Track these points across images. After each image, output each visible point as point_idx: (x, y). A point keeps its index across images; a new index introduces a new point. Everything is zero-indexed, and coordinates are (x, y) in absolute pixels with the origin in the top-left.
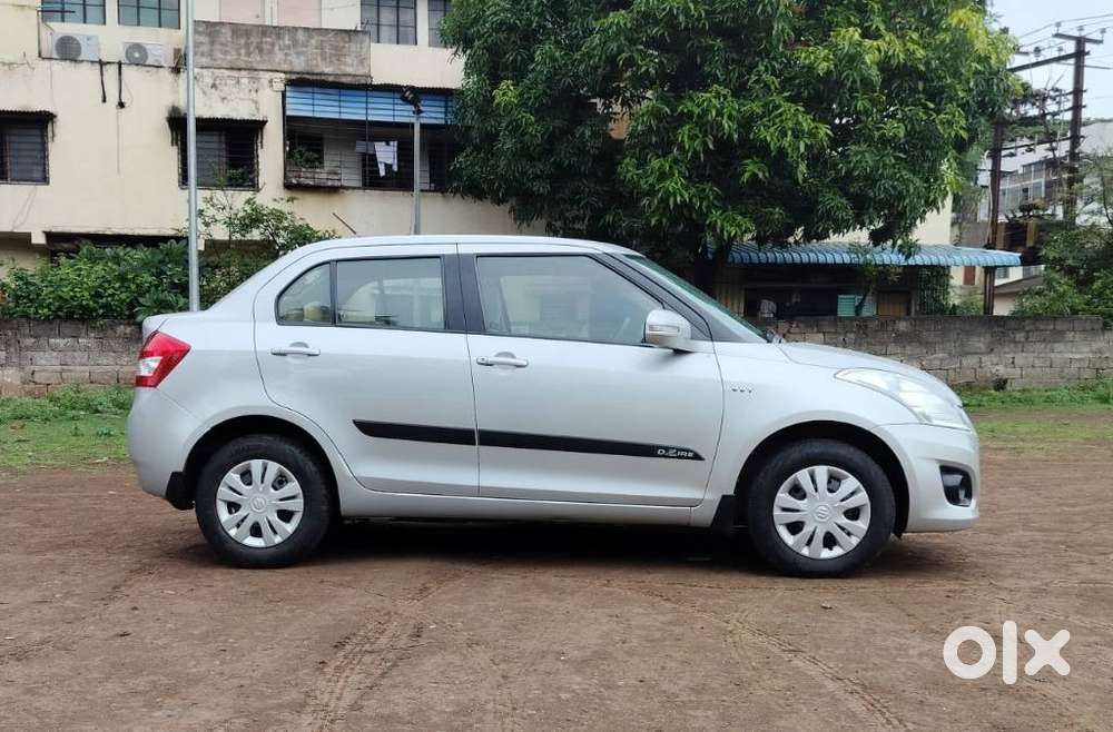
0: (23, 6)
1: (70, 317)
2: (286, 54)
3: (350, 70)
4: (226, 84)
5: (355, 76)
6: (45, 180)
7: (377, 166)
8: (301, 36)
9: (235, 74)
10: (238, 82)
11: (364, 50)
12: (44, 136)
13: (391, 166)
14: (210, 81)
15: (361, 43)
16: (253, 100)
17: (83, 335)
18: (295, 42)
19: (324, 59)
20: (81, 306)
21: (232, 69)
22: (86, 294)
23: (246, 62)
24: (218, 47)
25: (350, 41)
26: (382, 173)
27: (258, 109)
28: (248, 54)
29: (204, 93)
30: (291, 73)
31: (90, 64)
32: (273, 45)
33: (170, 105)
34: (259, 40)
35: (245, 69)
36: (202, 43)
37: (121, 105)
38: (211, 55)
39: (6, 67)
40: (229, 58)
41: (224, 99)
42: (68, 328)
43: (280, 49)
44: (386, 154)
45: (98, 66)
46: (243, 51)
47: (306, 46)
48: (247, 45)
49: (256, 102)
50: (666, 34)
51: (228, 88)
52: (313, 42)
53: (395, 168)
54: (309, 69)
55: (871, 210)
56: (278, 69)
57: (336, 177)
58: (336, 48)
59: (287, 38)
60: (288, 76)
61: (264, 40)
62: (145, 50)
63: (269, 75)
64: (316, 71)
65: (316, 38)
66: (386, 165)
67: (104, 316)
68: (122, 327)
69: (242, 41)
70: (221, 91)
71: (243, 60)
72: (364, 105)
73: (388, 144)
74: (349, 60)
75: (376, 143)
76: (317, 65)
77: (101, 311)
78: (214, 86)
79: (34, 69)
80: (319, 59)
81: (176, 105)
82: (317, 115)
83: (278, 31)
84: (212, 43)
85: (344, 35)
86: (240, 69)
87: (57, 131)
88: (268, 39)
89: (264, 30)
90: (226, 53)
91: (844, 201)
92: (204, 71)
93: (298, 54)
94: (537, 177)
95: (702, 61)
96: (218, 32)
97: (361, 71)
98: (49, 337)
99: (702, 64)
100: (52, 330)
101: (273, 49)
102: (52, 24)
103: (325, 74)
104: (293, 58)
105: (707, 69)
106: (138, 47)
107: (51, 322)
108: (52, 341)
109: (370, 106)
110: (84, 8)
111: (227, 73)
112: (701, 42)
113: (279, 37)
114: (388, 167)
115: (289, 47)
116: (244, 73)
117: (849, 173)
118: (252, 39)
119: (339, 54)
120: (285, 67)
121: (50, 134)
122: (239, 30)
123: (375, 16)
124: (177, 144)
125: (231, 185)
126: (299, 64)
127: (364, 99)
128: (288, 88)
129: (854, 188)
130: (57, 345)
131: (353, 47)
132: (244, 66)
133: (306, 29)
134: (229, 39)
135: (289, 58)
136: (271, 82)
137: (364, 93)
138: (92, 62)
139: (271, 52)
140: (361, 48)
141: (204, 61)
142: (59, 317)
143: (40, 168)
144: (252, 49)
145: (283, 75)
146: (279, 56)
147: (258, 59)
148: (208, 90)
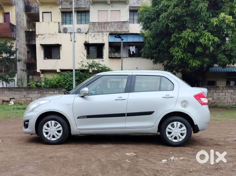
0: (55, 22)
1: (52, 87)
2: (110, 28)
3: (124, 30)
4: (96, 36)
5: (125, 32)
6: (59, 58)
7: (130, 52)
8: (113, 24)
9: (99, 33)
10: (99, 35)
11: (128, 26)
12: (59, 49)
13: (134, 52)
14: (93, 35)
15: (127, 24)
16: (102, 39)
17: (56, 91)
18: (112, 25)
19: (118, 28)
20: (55, 85)
21: (98, 32)
22: (56, 82)
23: (101, 30)
24: (95, 28)
25: (124, 24)
26: (132, 54)
27: (103, 41)
28: (101, 29)
29: (92, 38)
30: (111, 32)
31: (68, 33)
32: (107, 26)
33: (85, 41)
34: (104, 25)
35: (101, 32)
36: (92, 27)
37: (75, 42)
38: (93, 29)
39: (52, 35)
40: (97, 30)
41: (96, 39)
42: (53, 89)
43: (108, 27)
44: (133, 49)
45: (70, 34)
46: (100, 28)
47: (114, 26)
48: (101, 27)
49: (103, 39)
50: (175, 17)
51: (97, 37)
52: (116, 25)
53: (135, 52)
54: (115, 31)
55: (234, 58)
56: (108, 31)
57: (119, 55)
58: (121, 26)
59: (110, 24)
60: (110, 33)
61: (105, 25)
62: (81, 29)
63: (106, 33)
64: (117, 31)
65: (116, 24)
66: (132, 52)
67: (60, 87)
68: (63, 89)
69: (100, 26)
70: (96, 37)
71: (100, 30)
72: (126, 38)
73: (133, 47)
74: (124, 28)
75: (130, 47)
76: (117, 30)
77: (59, 86)
78: (94, 36)
79: (57, 35)
80: (117, 28)
81: (86, 41)
82: (116, 41)
83: (108, 23)
84: (94, 27)
85: (123, 23)
86: (100, 32)
87: (62, 48)
88: (106, 25)
89: (105, 23)
90: (97, 29)
91: (225, 56)
92: (92, 33)
93: (112, 28)
94: (154, 53)
95: (185, 23)
96: (95, 24)
97: (127, 30)
98: (49, 91)
99: (185, 24)
100: (49, 90)
101: (107, 27)
102: (63, 25)
103: (118, 32)
104: (111, 29)
105: (187, 25)
106: (79, 29)
107: (49, 88)
108: (49, 92)
109: (128, 38)
110: (70, 21)
111: (97, 33)
112: (184, 19)
113: (108, 24)
114: (133, 52)
115: (110, 26)
116: (100, 33)
117: (224, 49)
118: (102, 25)
119: (121, 27)
120: (110, 31)
121: (60, 49)
122: (99, 23)
123: (133, 17)
124: (86, 49)
125: (97, 58)
126: (113, 30)
127: (126, 37)
128: (109, 36)
129: (227, 53)
130: (50, 93)
131: (125, 25)
132: (101, 31)
133: (114, 22)
134: (97, 26)
135: (110, 29)
136: (106, 34)
137: (126, 36)
138: (69, 33)
139: (107, 28)
140: (127, 25)
141: (92, 31)
142: (50, 87)
143: (59, 56)
144: (102, 27)
145: (109, 33)
146: (108, 28)
147: (104, 29)
148: (93, 37)
